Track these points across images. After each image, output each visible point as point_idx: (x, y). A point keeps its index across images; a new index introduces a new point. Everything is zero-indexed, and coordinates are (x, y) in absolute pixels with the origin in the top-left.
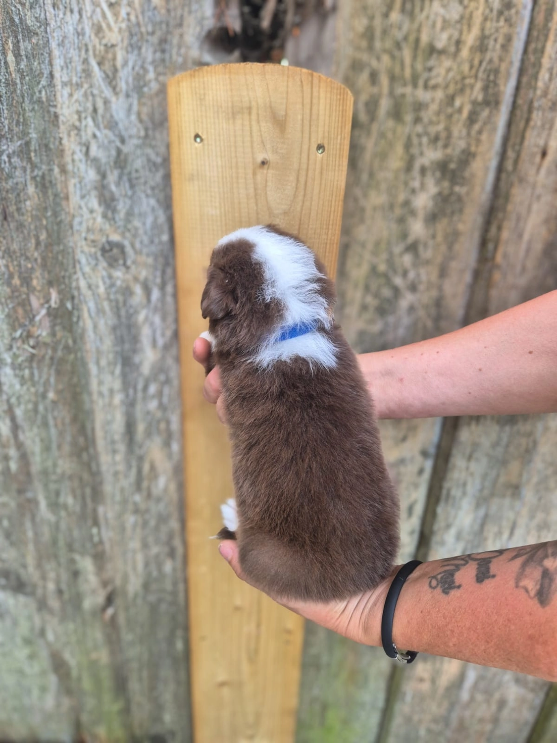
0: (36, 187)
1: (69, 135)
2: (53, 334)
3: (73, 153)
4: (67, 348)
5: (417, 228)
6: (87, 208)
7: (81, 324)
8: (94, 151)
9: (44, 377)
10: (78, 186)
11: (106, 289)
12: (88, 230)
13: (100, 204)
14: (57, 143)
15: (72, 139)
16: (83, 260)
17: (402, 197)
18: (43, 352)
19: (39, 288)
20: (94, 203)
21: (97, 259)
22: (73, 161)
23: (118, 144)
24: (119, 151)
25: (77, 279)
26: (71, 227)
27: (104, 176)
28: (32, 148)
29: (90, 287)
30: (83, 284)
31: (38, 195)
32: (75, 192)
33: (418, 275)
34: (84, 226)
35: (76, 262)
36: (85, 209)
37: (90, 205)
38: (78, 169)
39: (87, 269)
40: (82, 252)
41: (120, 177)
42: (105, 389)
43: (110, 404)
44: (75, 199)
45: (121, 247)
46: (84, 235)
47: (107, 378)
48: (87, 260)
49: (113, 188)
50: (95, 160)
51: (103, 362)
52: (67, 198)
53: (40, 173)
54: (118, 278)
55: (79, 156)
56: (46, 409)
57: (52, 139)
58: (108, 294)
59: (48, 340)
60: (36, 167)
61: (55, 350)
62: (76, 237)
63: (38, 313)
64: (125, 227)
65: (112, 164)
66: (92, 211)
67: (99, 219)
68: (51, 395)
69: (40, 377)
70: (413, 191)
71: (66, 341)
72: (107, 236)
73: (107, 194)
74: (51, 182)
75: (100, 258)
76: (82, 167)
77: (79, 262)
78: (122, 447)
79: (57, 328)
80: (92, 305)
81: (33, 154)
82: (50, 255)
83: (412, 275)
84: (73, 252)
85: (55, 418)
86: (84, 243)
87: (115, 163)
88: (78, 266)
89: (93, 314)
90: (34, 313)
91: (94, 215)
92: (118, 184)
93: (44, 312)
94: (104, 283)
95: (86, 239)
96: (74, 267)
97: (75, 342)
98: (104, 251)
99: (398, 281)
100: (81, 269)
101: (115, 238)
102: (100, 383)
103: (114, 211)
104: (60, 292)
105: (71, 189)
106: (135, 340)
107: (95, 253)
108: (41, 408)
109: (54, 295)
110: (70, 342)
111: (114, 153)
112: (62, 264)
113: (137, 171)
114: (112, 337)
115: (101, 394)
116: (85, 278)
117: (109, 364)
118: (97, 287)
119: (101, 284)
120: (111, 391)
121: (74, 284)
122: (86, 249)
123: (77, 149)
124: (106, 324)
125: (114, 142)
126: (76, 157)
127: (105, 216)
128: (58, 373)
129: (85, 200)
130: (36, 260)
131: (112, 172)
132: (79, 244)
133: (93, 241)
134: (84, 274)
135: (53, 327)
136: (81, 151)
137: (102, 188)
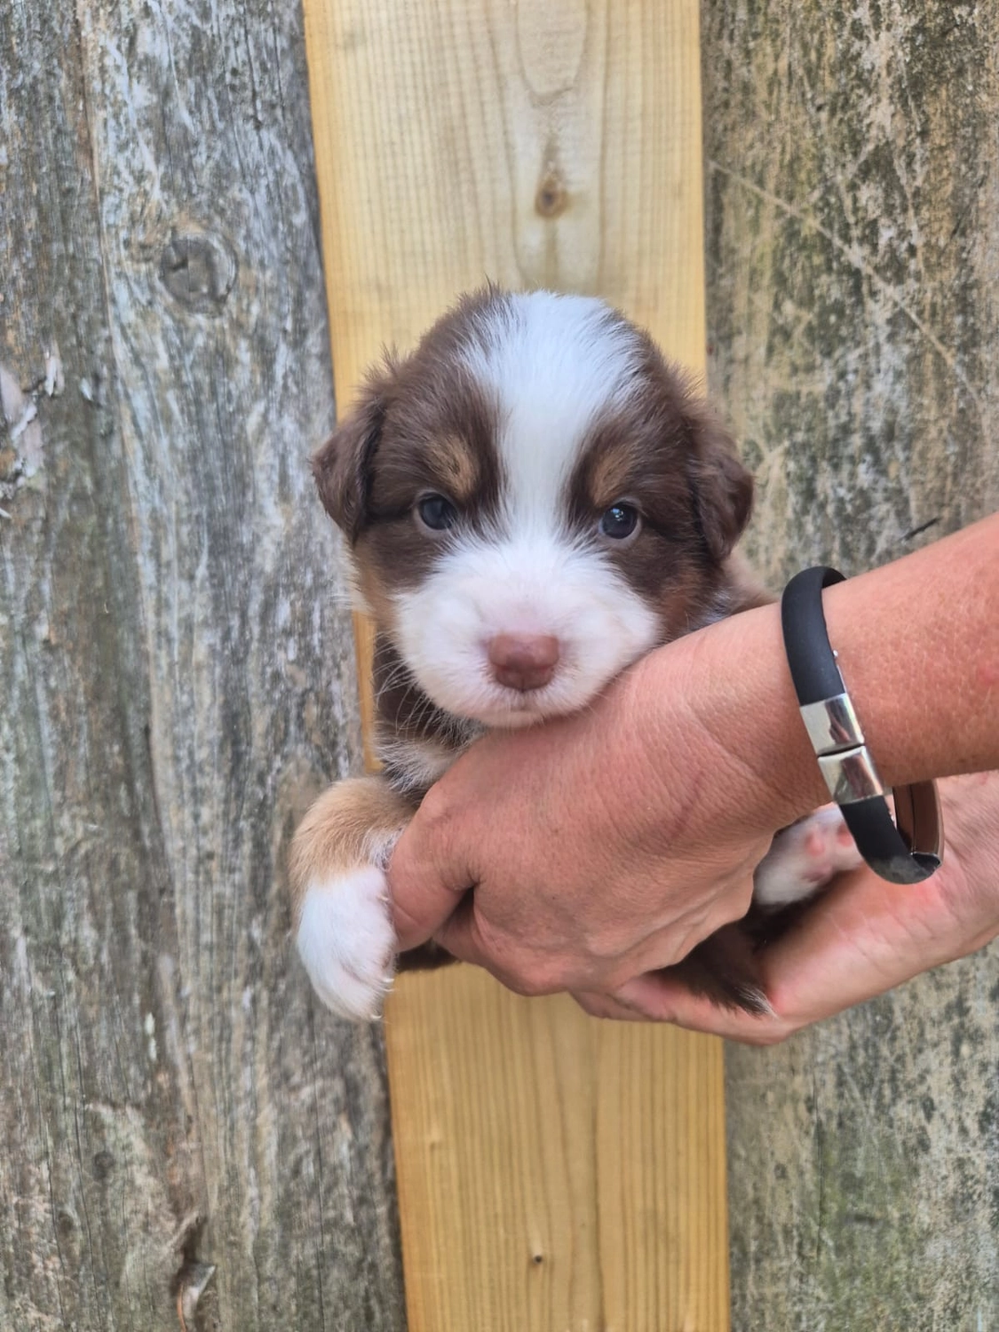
0: (20, 111)
1: (95, 18)
2: (50, 466)
3: (104, 53)
4: (79, 497)
5: (881, 116)
6: (132, 172)
7: (116, 447)
8: (147, 42)
9: (29, 579)
10: (112, 123)
11: (172, 358)
12: (133, 221)
13: (157, 161)
14: (69, 29)
15: (102, 25)
16: (122, 295)
17: (832, 50)
18: (27, 512)
19: (18, 351)
20: (145, 157)
21: (152, 288)
22: (103, 70)
23: (196, 21)
24: (196, 35)
25: (109, 340)
26: (96, 217)
27: (166, 95)
28: (14, 28)
29: (136, 360)
30: (121, 351)
31: (22, 131)
32: (106, 140)
33: (903, 234)
34: (125, 212)
35: (106, 300)
36: (125, 174)
37: (136, 164)
38: (113, 87)
39: (130, 316)
40: (120, 275)
41: (199, 94)
42: (172, 621)
43: (185, 662)
44: (105, 152)
45: (205, 253)
46: (123, 234)
47: (177, 589)
48: (131, 293)
49: (185, 117)
50: (148, 61)
51: (169, 550)
52: (87, 148)
53: (29, 80)
54: (199, 328)
55: (115, 58)
56: (31, 669)
57: (56, 16)
58: (177, 372)
59: (40, 484)
60: (21, 66)
61: (53, 504)
62: (109, 243)
63: (19, 416)
64: (212, 203)
65: (182, 65)
66: (140, 177)
67: (157, 195)
68: (43, 630)
69: (19, 584)
70: (858, 31)
71: (79, 480)
72: (174, 230)
73: (173, 132)
74: (51, 99)
75: (159, 285)
76: (121, 80)
77: (114, 301)
78: (215, 783)
79: (60, 448)
80: (140, 402)
81: (14, 40)
82: (45, 266)
83: (886, 234)
84: (101, 273)
85: (52, 693)
86: (124, 253)
87: (189, 63)
88: (111, 309)
89: (144, 428)
90: (10, 417)
91: (147, 185)
92: (194, 110)
93: (31, 412)
94: (169, 345)
95: (127, 244)
96: (103, 310)
97: (98, 483)
98: (167, 267)
99: (856, 255)
100: (117, 317)
101: (192, 232)
102: (162, 606)
103: (189, 169)
104: (65, 355)
105: (97, 132)
106: (241, 481)
107: (149, 274)
108: (20, 669)
109: (53, 368)
110: (88, 482)
111: (186, 41)
112: (73, 290)
113: (235, 72)
114: (188, 481)
115: (162, 633)
116: (126, 337)
117: (182, 552)
118: (154, 355)
119: (161, 348)
120: (188, 626)
121: (100, 348)
122: (129, 268)
123: (111, 45)
124: (173, 448)
125: (187, 17)
126: (108, 61)
127: (168, 185)
128: (61, 568)
129: (128, 153)
130: (14, 281)
131: (182, 83)
132: (113, 258)
133: (143, 247)
134: (123, 329)
135: (48, 448)
136: (119, 47)
137: (160, 120)
